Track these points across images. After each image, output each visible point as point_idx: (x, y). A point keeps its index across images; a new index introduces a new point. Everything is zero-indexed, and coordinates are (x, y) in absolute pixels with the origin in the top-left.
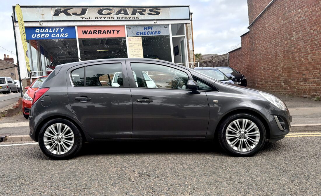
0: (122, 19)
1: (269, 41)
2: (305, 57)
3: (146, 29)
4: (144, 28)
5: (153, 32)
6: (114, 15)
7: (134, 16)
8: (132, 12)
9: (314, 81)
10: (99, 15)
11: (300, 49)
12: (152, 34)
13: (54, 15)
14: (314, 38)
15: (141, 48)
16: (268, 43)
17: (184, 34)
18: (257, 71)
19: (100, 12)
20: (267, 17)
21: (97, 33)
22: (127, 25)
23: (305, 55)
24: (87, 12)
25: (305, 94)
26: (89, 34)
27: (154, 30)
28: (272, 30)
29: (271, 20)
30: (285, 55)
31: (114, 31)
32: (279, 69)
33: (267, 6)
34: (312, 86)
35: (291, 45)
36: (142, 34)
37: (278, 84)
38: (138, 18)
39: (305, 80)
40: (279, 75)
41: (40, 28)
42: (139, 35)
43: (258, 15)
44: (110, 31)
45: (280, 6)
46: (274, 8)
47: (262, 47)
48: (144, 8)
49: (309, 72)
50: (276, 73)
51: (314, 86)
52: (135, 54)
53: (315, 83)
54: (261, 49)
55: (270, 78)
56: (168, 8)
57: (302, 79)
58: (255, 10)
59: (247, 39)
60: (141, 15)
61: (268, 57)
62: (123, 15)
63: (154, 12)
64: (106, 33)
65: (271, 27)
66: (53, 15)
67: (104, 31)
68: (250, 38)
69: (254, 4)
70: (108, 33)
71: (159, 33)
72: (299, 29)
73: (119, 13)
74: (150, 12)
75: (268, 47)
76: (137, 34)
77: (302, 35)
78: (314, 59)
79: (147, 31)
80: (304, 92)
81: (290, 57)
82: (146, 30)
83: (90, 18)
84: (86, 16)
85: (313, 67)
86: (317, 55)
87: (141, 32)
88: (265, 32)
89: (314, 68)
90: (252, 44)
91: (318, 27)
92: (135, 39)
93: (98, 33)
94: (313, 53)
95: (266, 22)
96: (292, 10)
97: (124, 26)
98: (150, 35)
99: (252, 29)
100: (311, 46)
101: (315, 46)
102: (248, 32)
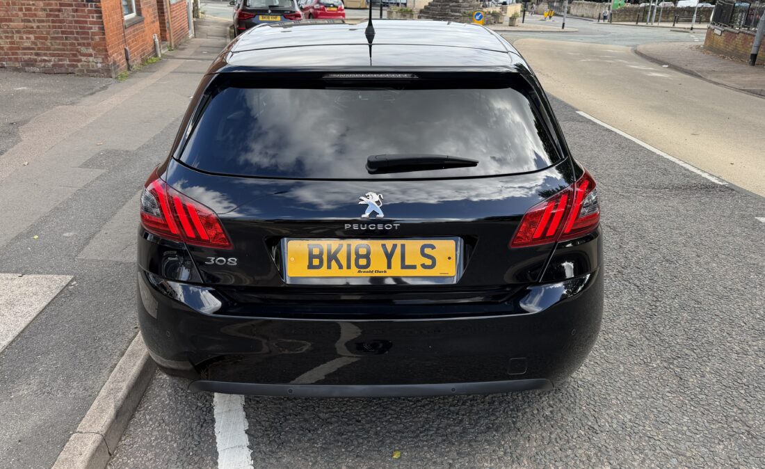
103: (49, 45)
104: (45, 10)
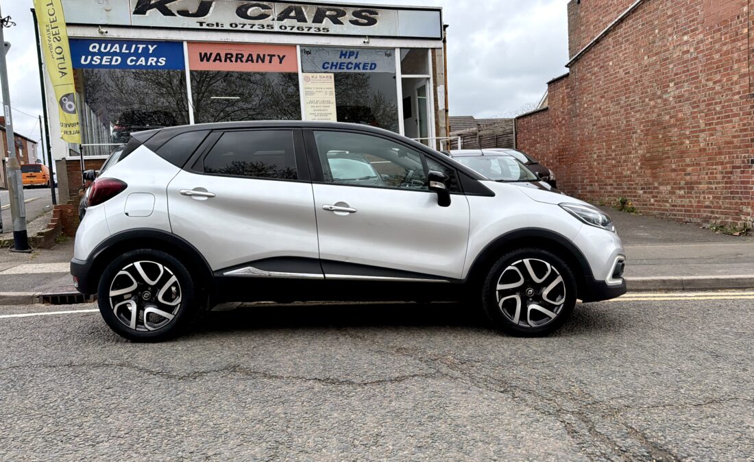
0: (291, 29)
1: (613, 97)
2: (693, 136)
3: (345, 55)
4: (340, 53)
5: (360, 63)
6: (273, 20)
7: (318, 25)
8: (313, 15)
9: (709, 188)
10: (239, 18)
11: (681, 119)
12: (357, 68)
13: (134, 13)
14: (713, 99)
15: (333, 98)
16: (612, 102)
17: (427, 73)
18: (583, 162)
19: (241, 12)
20: (611, 47)
21: (233, 59)
22: (301, 45)
23: (692, 132)
24: (211, 9)
25: (690, 216)
26: (214, 61)
27: (362, 59)
28: (621, 73)
29: (620, 52)
30: (649, 129)
31: (271, 56)
32: (634, 161)
33: (613, 23)
34: (704, 198)
35: (663, 110)
36: (336, 68)
37: (630, 192)
38: (328, 31)
39: (690, 186)
40: (632, 173)
41: (100, 41)
42: (329, 70)
43: (591, 39)
44: (262, 57)
45: (643, 24)
46: (630, 27)
47: (595, 110)
48: (342, 8)
49: (700, 169)
50: (626, 168)
51: (709, 198)
52: (320, 112)
53: (710, 193)
54: (595, 114)
55: (611, 178)
56: (395, 11)
57: (683, 183)
58: (586, 27)
59: (562, 89)
60: (335, 23)
61: (611, 133)
62: (295, 22)
63: (365, 17)
64: (253, 62)
65: (620, 68)
66: (132, 13)
67: (250, 55)
68: (569, 90)
69: (582, 14)
70: (257, 62)
71: (373, 66)
72: (683, 77)
73: (284, 16)
74: (355, 18)
75: (610, 110)
76: (324, 68)
77: (688, 90)
78: (712, 144)
79: (346, 60)
80: (686, 211)
81: (660, 136)
82: (345, 57)
83: (217, 25)
84: (210, 18)
85: (709, 159)
86: (718, 134)
87: (332, 63)
88: (605, 77)
89: (712, 161)
90: (574, 103)
91: (725, 76)
92: (318, 78)
93: (236, 61)
94: (709, 130)
95: (608, 57)
96: (670, 35)
97: (295, 46)
98: (352, 71)
99: (577, 70)
100: (706, 116)
101: (715, 114)
102: (567, 75)
103: (721, 203)
104: (722, 173)
